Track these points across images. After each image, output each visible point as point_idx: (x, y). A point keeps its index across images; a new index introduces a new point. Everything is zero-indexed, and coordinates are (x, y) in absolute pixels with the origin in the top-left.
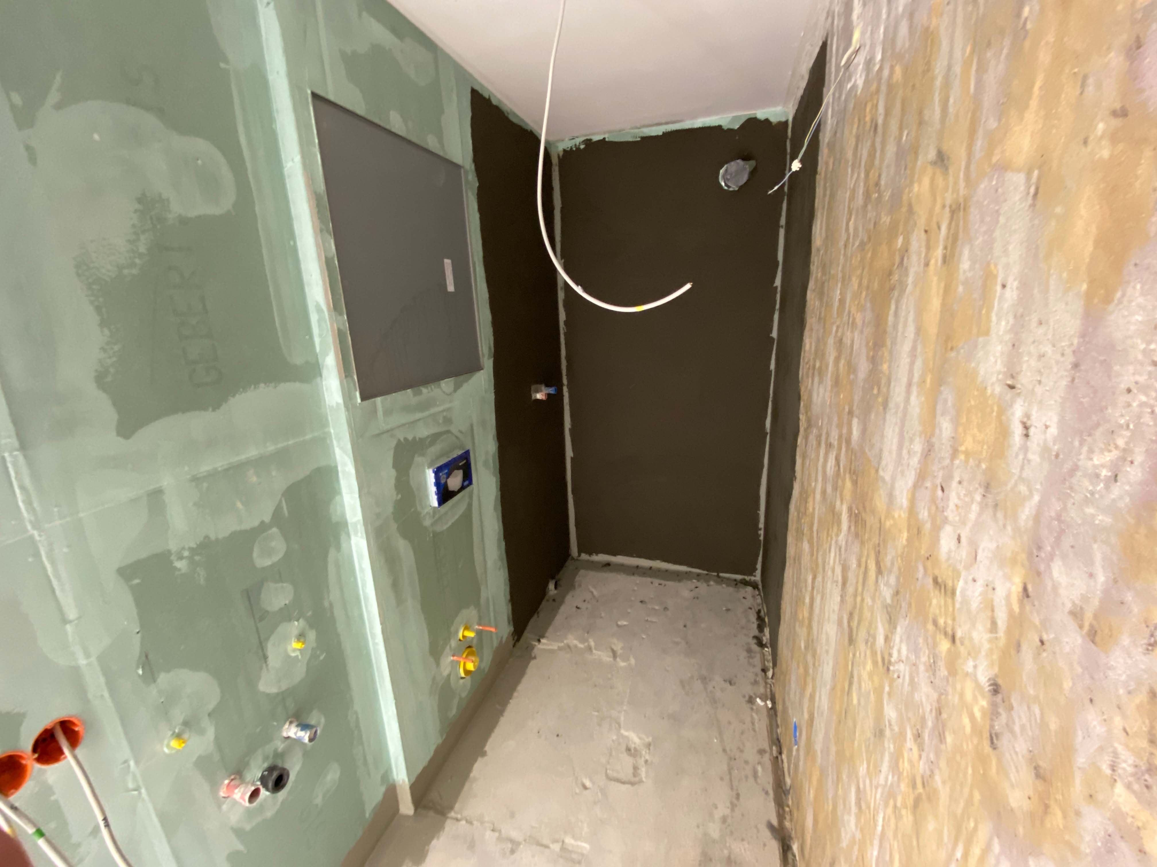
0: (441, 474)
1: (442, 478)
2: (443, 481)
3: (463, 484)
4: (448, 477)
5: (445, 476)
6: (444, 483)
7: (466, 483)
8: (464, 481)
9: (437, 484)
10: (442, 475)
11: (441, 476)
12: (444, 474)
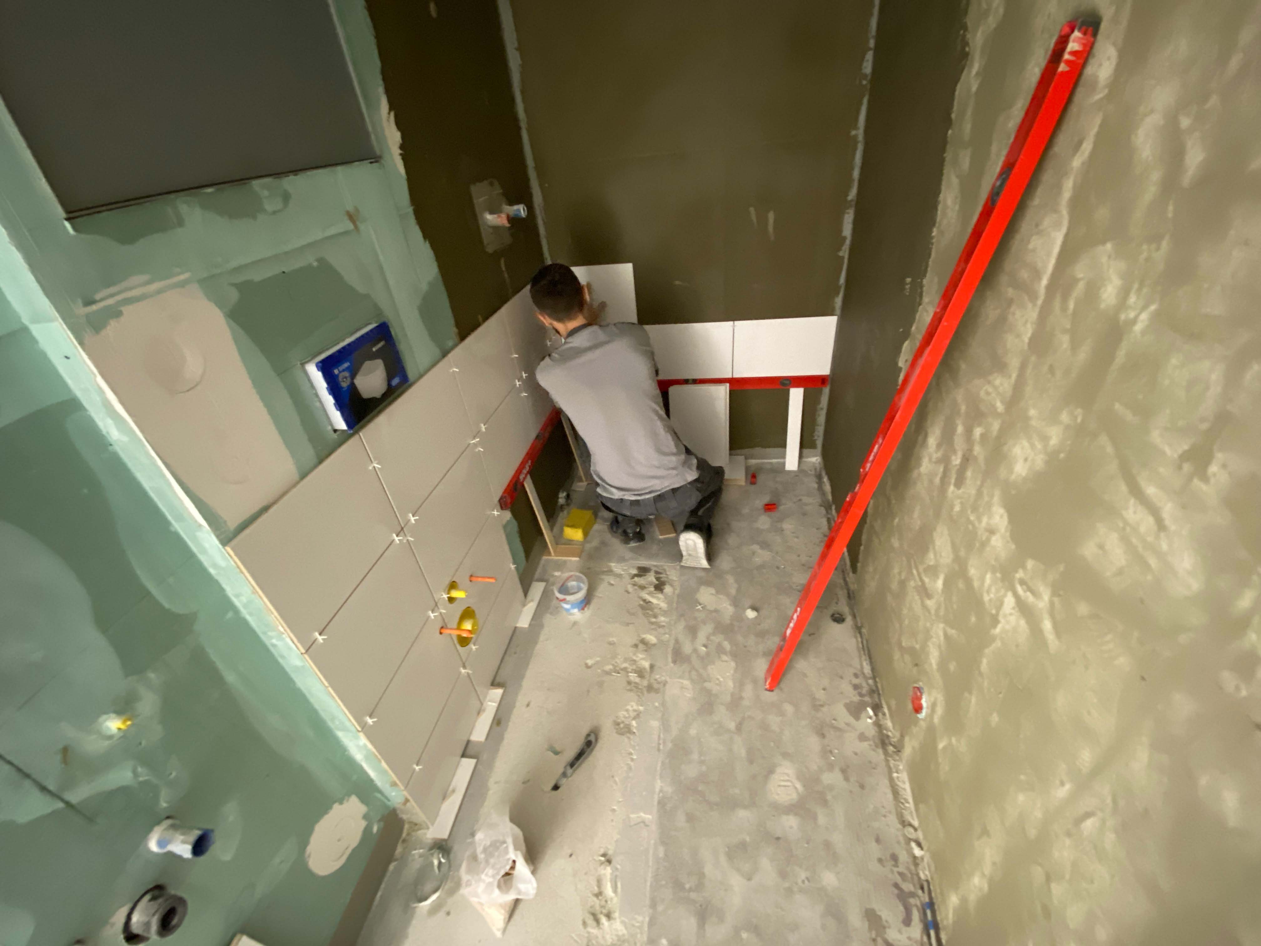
0: (336, 372)
1: (340, 379)
2: (345, 385)
3: (389, 385)
4: (353, 376)
5: (347, 374)
6: (348, 386)
7: (396, 381)
8: (390, 378)
9: (334, 388)
10: (340, 372)
11: (337, 376)
12: (344, 370)
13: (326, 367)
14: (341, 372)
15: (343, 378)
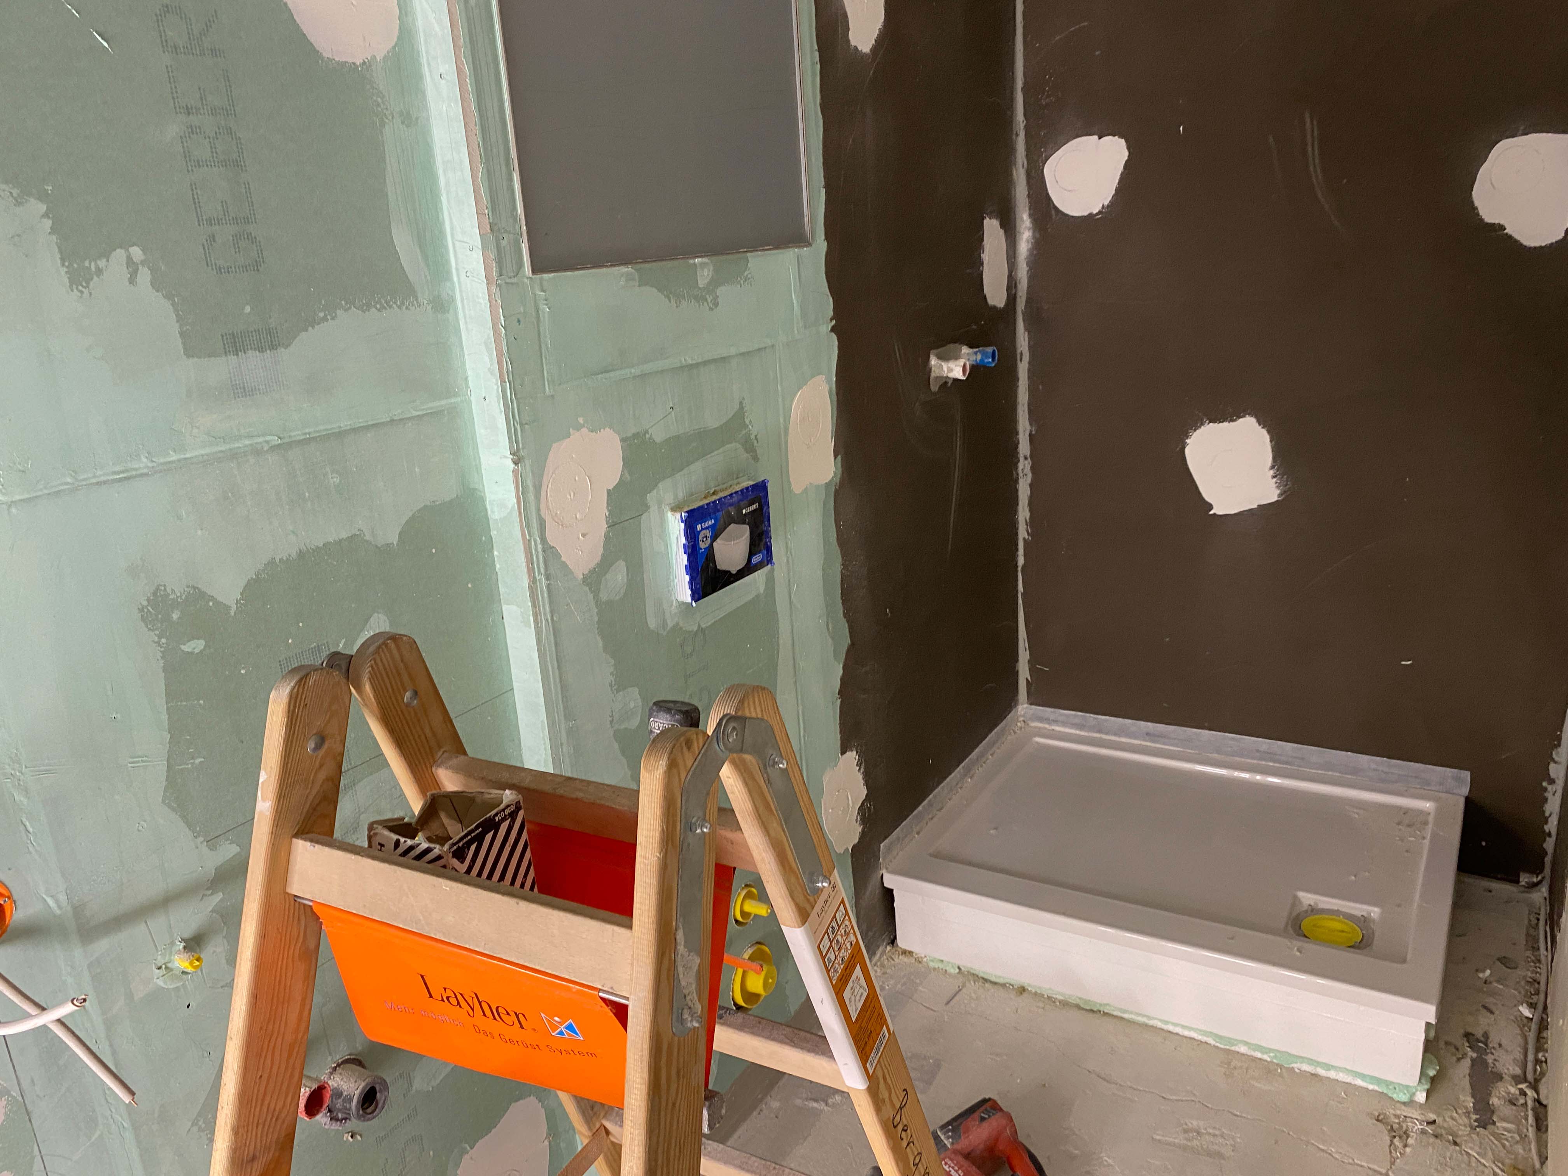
0: (699, 528)
1: (700, 537)
2: (702, 545)
3: (749, 560)
4: (714, 538)
5: (708, 533)
6: (706, 549)
7: (756, 559)
8: (751, 554)
9: (692, 550)
11: (699, 533)
12: (706, 528)
13: (692, 519)
14: (703, 528)
15: (703, 538)
